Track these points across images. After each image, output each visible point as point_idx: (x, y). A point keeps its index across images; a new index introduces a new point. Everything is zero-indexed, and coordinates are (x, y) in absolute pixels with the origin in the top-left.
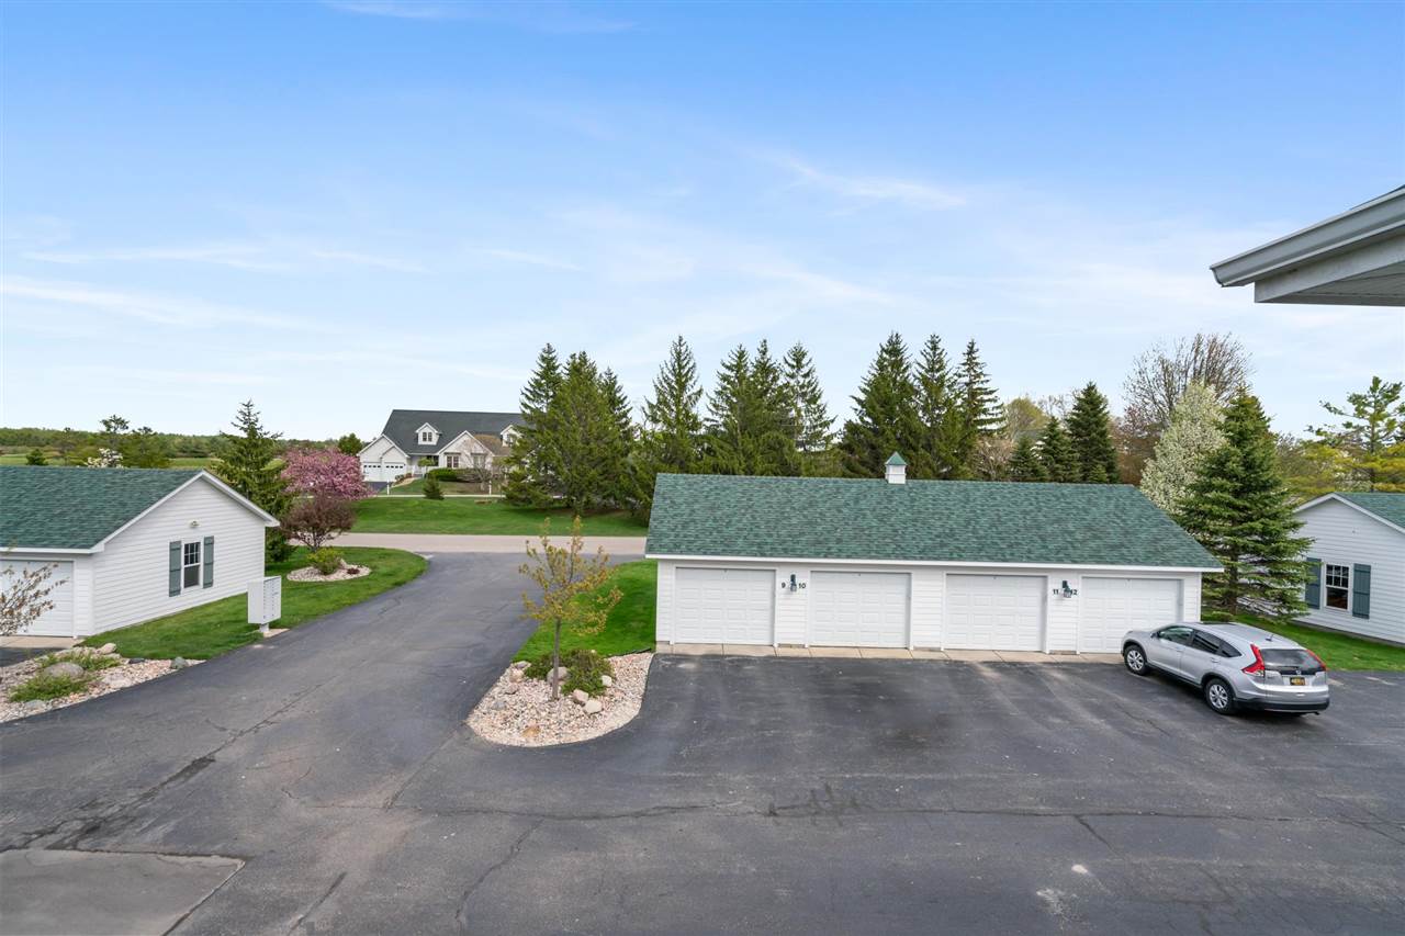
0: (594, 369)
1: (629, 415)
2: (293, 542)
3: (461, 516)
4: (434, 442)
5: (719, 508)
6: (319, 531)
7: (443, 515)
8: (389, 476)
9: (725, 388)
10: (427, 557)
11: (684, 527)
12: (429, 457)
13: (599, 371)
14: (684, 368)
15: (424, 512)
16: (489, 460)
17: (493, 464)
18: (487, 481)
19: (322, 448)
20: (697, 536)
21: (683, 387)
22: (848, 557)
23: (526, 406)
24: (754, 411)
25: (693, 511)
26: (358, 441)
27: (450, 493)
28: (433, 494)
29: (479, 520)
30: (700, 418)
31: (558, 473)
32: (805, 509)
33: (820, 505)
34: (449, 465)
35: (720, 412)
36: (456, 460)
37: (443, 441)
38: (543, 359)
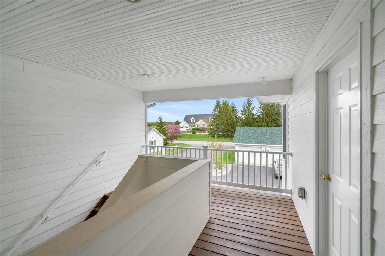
0: (229, 104)
1: (238, 113)
2: (168, 142)
3: (199, 138)
4: (194, 122)
5: (250, 134)
6: (172, 140)
7: (196, 137)
8: (185, 129)
9: (261, 106)
10: (192, 145)
11: (241, 138)
12: (193, 125)
13: (230, 104)
14: (250, 101)
15: (192, 137)
16: (206, 125)
17: (207, 126)
18: (206, 130)
19: (172, 124)
20: (244, 140)
21: (250, 106)
22: (279, 144)
23: (213, 113)
24: (269, 111)
25: (244, 135)
26: (179, 122)
27: (198, 133)
28: (194, 133)
29: (203, 139)
30: (255, 114)
31: (220, 128)
32: (270, 134)
33: (274, 133)
34: (198, 127)
35: (260, 112)
36: (199, 125)
37: (196, 121)
38: (217, 102)
